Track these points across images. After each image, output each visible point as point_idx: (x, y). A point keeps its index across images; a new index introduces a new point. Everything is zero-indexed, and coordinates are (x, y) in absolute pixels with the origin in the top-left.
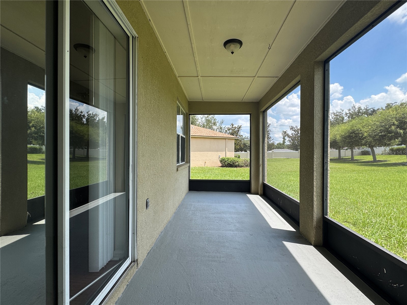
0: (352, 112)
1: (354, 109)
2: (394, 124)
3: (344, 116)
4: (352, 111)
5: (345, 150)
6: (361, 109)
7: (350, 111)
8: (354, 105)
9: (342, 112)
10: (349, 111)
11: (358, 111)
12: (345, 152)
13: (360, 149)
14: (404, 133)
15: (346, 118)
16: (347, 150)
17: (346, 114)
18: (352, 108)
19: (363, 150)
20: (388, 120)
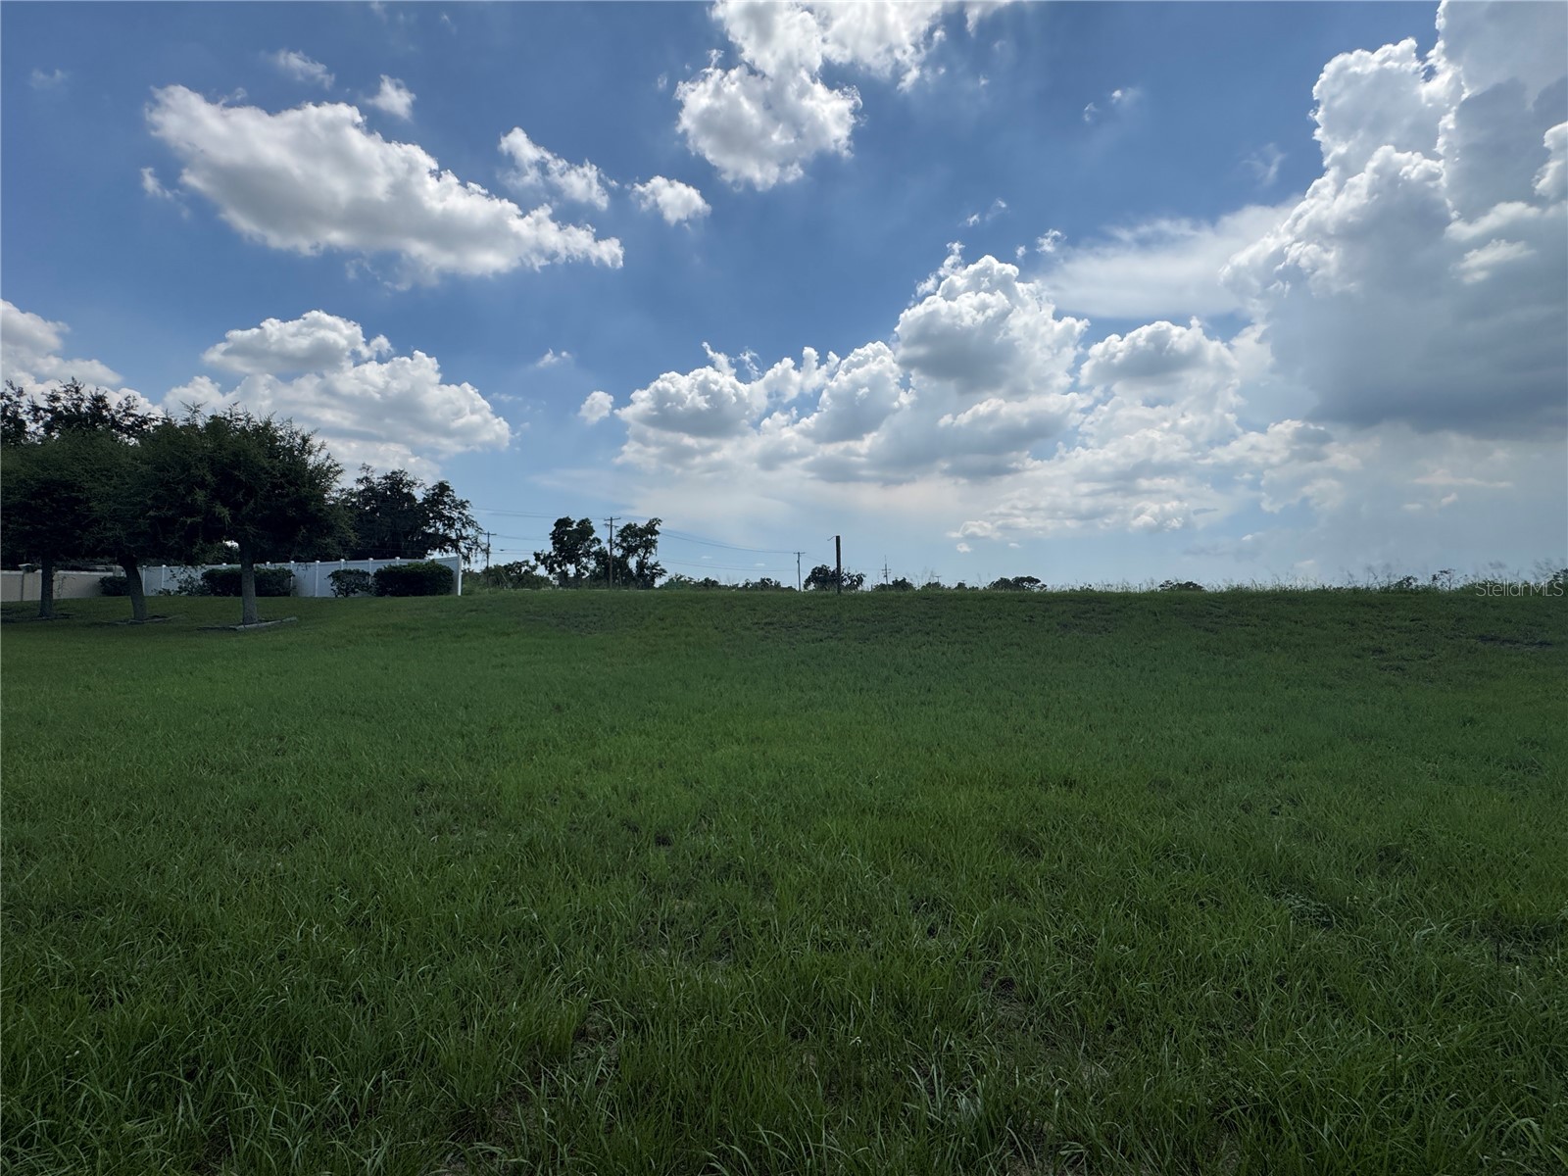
0: (66, 408)
1: (75, 397)
2: (203, 485)
3: (24, 417)
4: (64, 402)
5: (20, 573)
6: (106, 407)
7: (57, 404)
8: (73, 379)
9: (15, 398)
10: (51, 401)
11: (89, 408)
12: (19, 579)
13: (96, 570)
14: (234, 518)
15: (31, 427)
16: (30, 574)
17: (36, 409)
18: (66, 392)
19: (110, 574)
20: (186, 468)
